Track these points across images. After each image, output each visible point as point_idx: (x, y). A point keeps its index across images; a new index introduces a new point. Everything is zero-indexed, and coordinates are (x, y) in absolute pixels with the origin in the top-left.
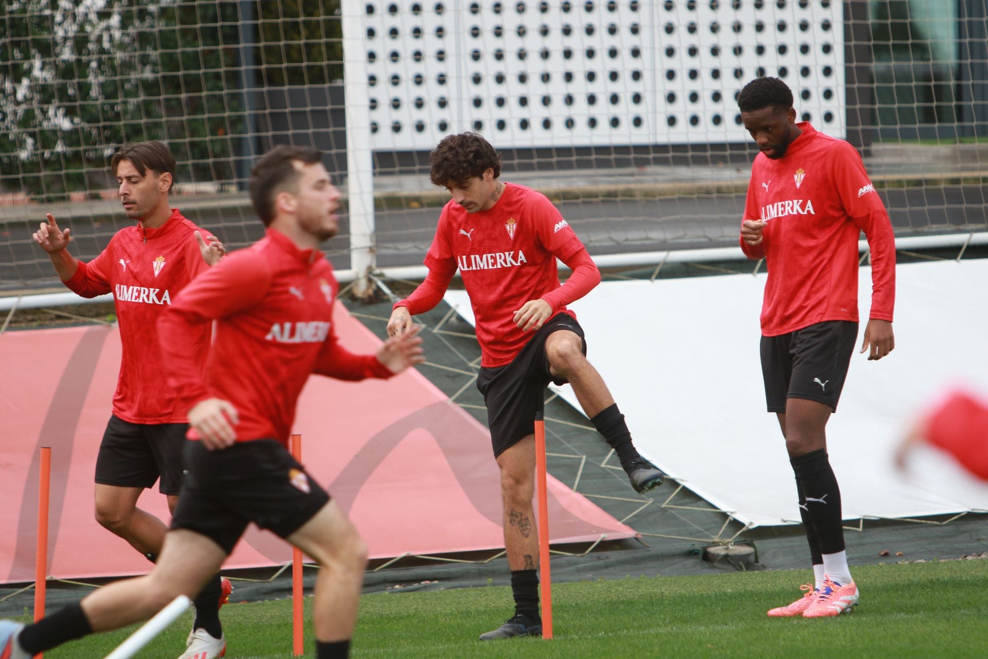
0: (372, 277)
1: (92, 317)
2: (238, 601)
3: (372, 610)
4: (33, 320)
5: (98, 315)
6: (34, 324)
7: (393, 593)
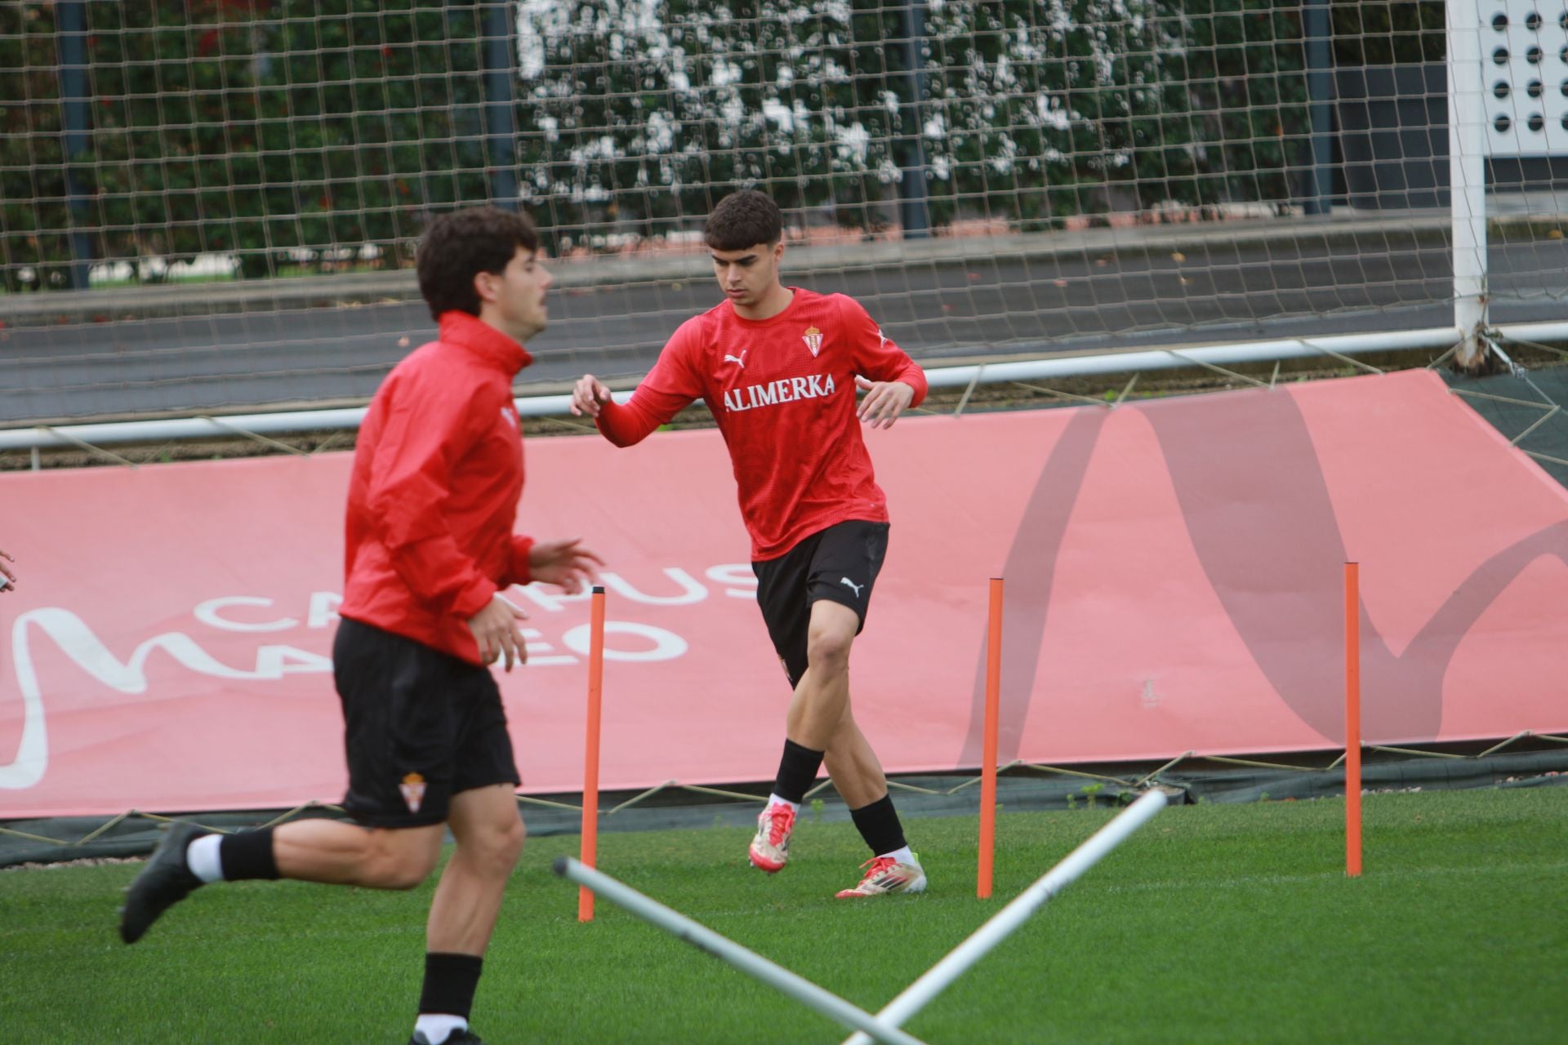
0: (1483, 338)
1: (1084, 394)
2: (1283, 798)
3: (1468, 812)
4: (1002, 399)
5: (1092, 392)
6: (1003, 404)
7: (1503, 788)
